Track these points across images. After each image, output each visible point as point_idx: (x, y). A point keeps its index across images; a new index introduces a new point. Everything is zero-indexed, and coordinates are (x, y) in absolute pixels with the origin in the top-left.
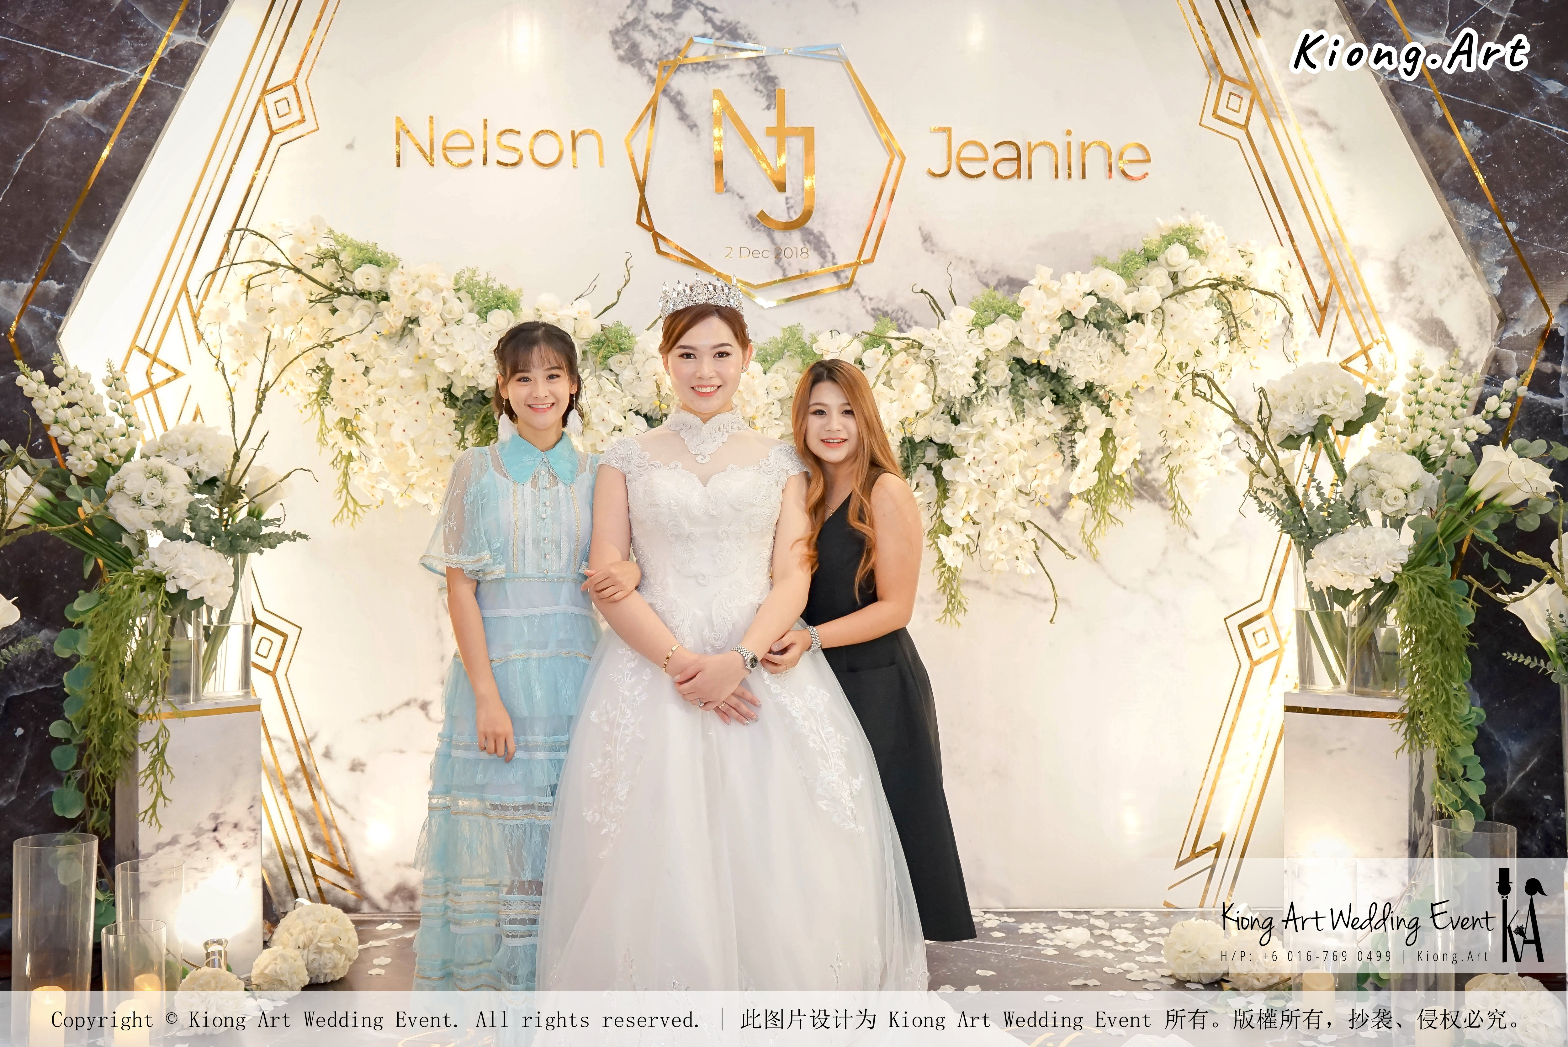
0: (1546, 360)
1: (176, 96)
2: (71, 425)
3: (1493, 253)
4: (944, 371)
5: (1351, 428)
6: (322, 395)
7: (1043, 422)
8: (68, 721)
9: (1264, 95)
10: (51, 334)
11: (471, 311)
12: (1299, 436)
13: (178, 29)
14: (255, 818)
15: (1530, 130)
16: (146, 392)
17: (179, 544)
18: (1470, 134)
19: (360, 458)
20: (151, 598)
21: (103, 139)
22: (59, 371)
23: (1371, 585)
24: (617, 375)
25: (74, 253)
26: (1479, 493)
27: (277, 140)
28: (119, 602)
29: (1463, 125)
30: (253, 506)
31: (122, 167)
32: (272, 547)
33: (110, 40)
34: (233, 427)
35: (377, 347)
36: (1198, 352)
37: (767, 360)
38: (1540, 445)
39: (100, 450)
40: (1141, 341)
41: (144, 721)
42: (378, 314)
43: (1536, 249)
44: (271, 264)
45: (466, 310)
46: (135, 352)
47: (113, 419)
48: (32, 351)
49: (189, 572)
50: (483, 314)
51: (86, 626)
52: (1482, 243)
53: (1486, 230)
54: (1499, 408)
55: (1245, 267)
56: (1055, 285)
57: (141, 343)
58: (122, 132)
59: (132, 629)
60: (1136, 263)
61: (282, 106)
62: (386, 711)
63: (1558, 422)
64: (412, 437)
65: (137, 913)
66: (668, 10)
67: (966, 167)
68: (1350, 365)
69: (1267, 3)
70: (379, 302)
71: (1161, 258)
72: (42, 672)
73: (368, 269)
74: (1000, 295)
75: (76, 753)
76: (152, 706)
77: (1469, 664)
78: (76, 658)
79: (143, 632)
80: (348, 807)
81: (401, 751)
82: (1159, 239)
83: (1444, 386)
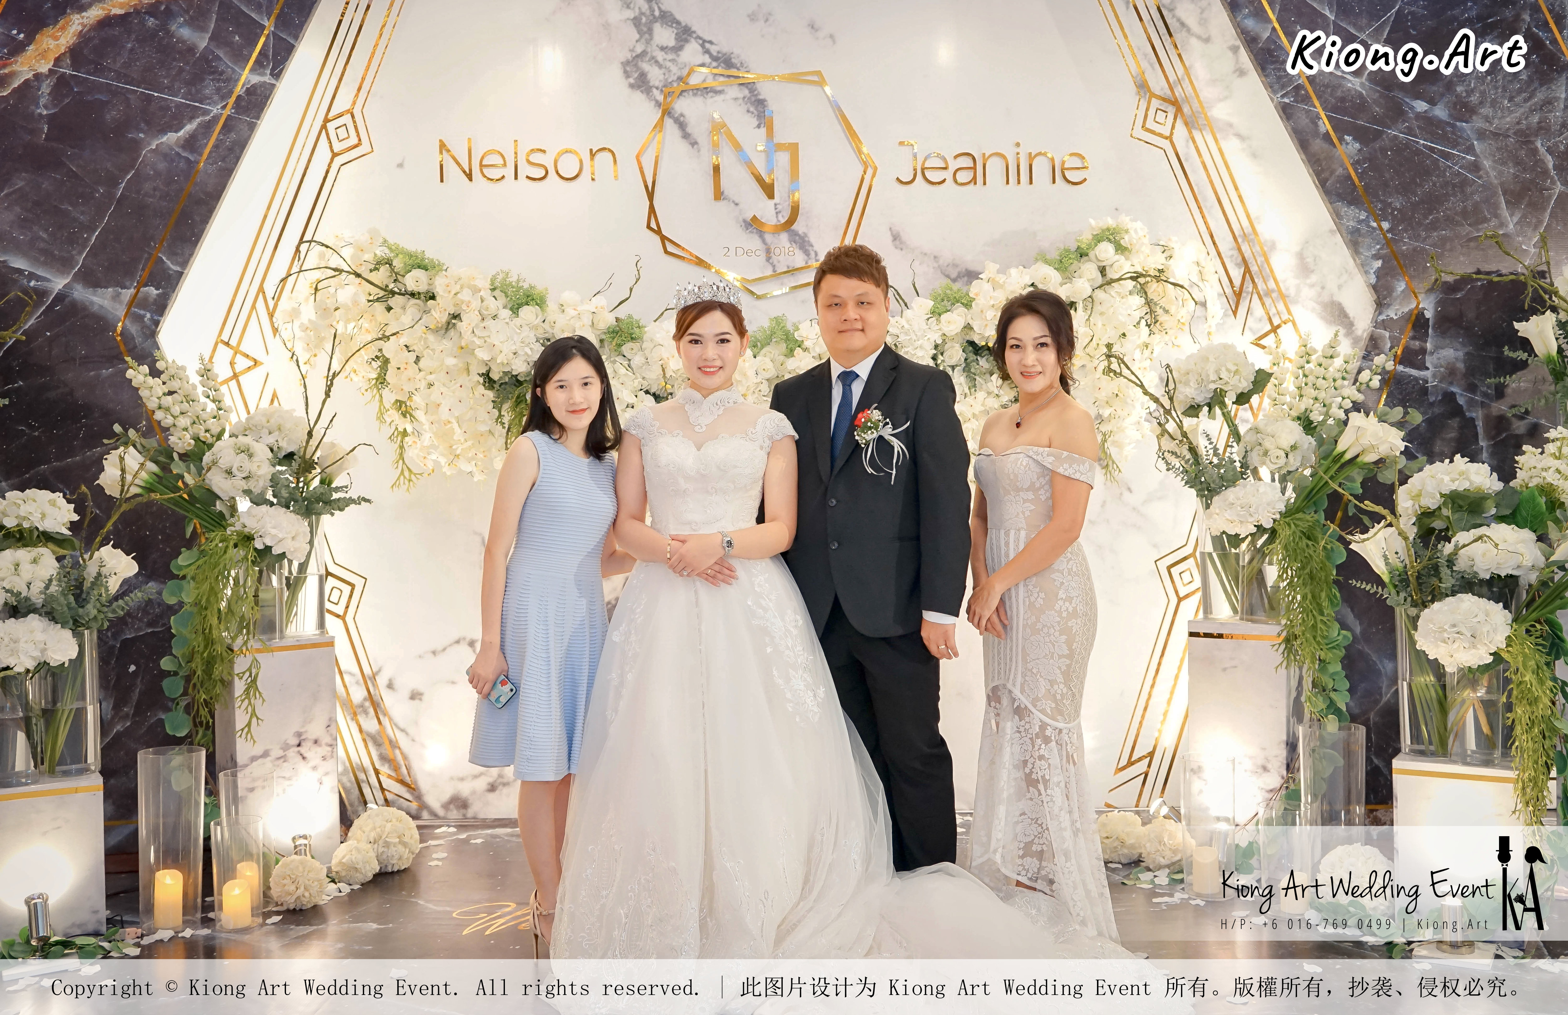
0: (1414, 338)
1: (252, 127)
2: (172, 410)
3: (1370, 248)
5: (1242, 399)
6: (380, 381)
7: (993, 395)
8: (175, 657)
9: (1186, 110)
10: (151, 333)
11: (505, 307)
12: (1199, 406)
13: (253, 71)
14: (331, 735)
15: (1401, 142)
17: (264, 508)
18: (1350, 147)
19: (413, 434)
20: (242, 553)
21: (192, 165)
22: (160, 366)
23: (1255, 530)
24: (629, 360)
25: (169, 263)
26: (1344, 452)
27: (338, 161)
28: (216, 557)
29: (1344, 140)
30: (324, 475)
31: (209, 189)
32: (341, 510)
33: (195, 81)
34: (307, 408)
35: (426, 339)
36: (1124, 335)
37: (757, 347)
38: (1398, 412)
39: (196, 431)
41: (238, 655)
42: (427, 311)
43: (1407, 244)
44: (335, 270)
45: (501, 307)
46: (220, 345)
47: (205, 404)
48: (135, 347)
49: (274, 532)
50: (515, 310)
51: (189, 577)
52: (1360, 239)
53: (1364, 228)
54: (1371, 380)
55: (1163, 261)
56: (1001, 278)
57: (225, 338)
58: (206, 159)
59: (228, 579)
60: (1070, 258)
61: (342, 133)
62: (440, 648)
63: (1424, 391)
64: (457, 415)
65: (237, 813)
66: (672, 43)
67: (929, 175)
68: (1262, 342)
69: (1189, 30)
70: (427, 301)
71: (1091, 254)
72: (150, 617)
73: (417, 273)
74: (956, 286)
75: (183, 682)
76: (245, 643)
77: (1338, 595)
78: (181, 604)
79: (236, 580)
80: (409, 730)
81: (453, 683)
82: (1090, 237)
83: (1324, 362)
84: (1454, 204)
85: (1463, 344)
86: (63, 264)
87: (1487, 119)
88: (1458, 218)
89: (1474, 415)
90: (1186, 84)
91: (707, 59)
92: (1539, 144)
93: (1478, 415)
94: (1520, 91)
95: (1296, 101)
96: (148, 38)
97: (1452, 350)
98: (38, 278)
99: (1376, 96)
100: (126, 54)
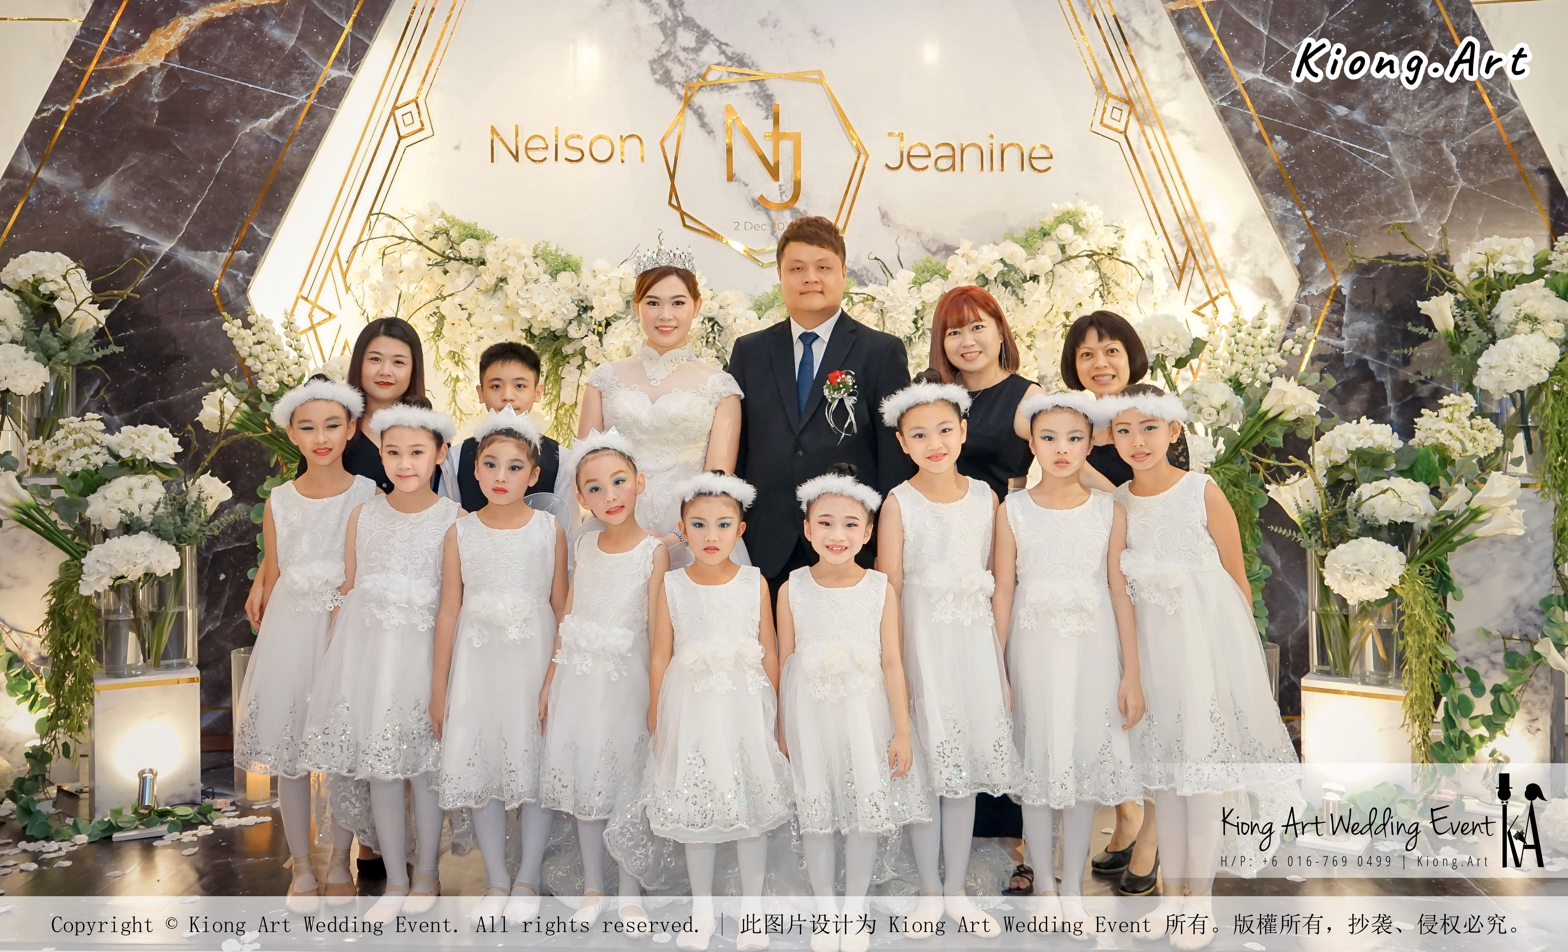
0: (1333, 312)
1: (332, 115)
2: (260, 357)
3: (1295, 233)
4: (891, 317)
5: (1181, 363)
6: (437, 335)
9: (1139, 108)
10: (243, 290)
11: (545, 273)
13: (333, 66)
15: (1324, 142)
16: (310, 330)
18: (1279, 145)
19: (463, 380)
21: (279, 147)
22: (251, 319)
25: (259, 230)
26: (1268, 411)
27: (404, 142)
29: (1274, 139)
33: (284, 75)
35: (477, 299)
36: (1080, 304)
37: (762, 310)
39: (280, 375)
40: (1036, 296)
42: (478, 275)
43: (1327, 230)
44: (400, 238)
45: (542, 272)
46: (301, 300)
47: (288, 352)
48: (230, 302)
50: (554, 274)
52: (1287, 226)
53: (1290, 216)
54: (1293, 348)
55: (1116, 240)
57: (305, 293)
60: (1035, 237)
61: (408, 119)
63: (1340, 358)
66: (693, 44)
67: (914, 162)
68: (1202, 311)
69: (1142, 39)
70: (478, 266)
71: (1053, 234)
72: (239, 533)
73: (470, 242)
74: (935, 259)
77: (1260, 534)
82: (1053, 219)
83: (1253, 332)
84: (1369, 196)
85: (1375, 318)
86: (170, 230)
87: (1400, 123)
88: (1373, 208)
89: (1383, 379)
90: (1139, 86)
91: (723, 59)
92: (1444, 145)
93: (1387, 380)
94: (1428, 99)
95: (1232, 105)
96: (244, 37)
97: (1365, 323)
98: (148, 242)
99: (1303, 101)
100: (225, 51)
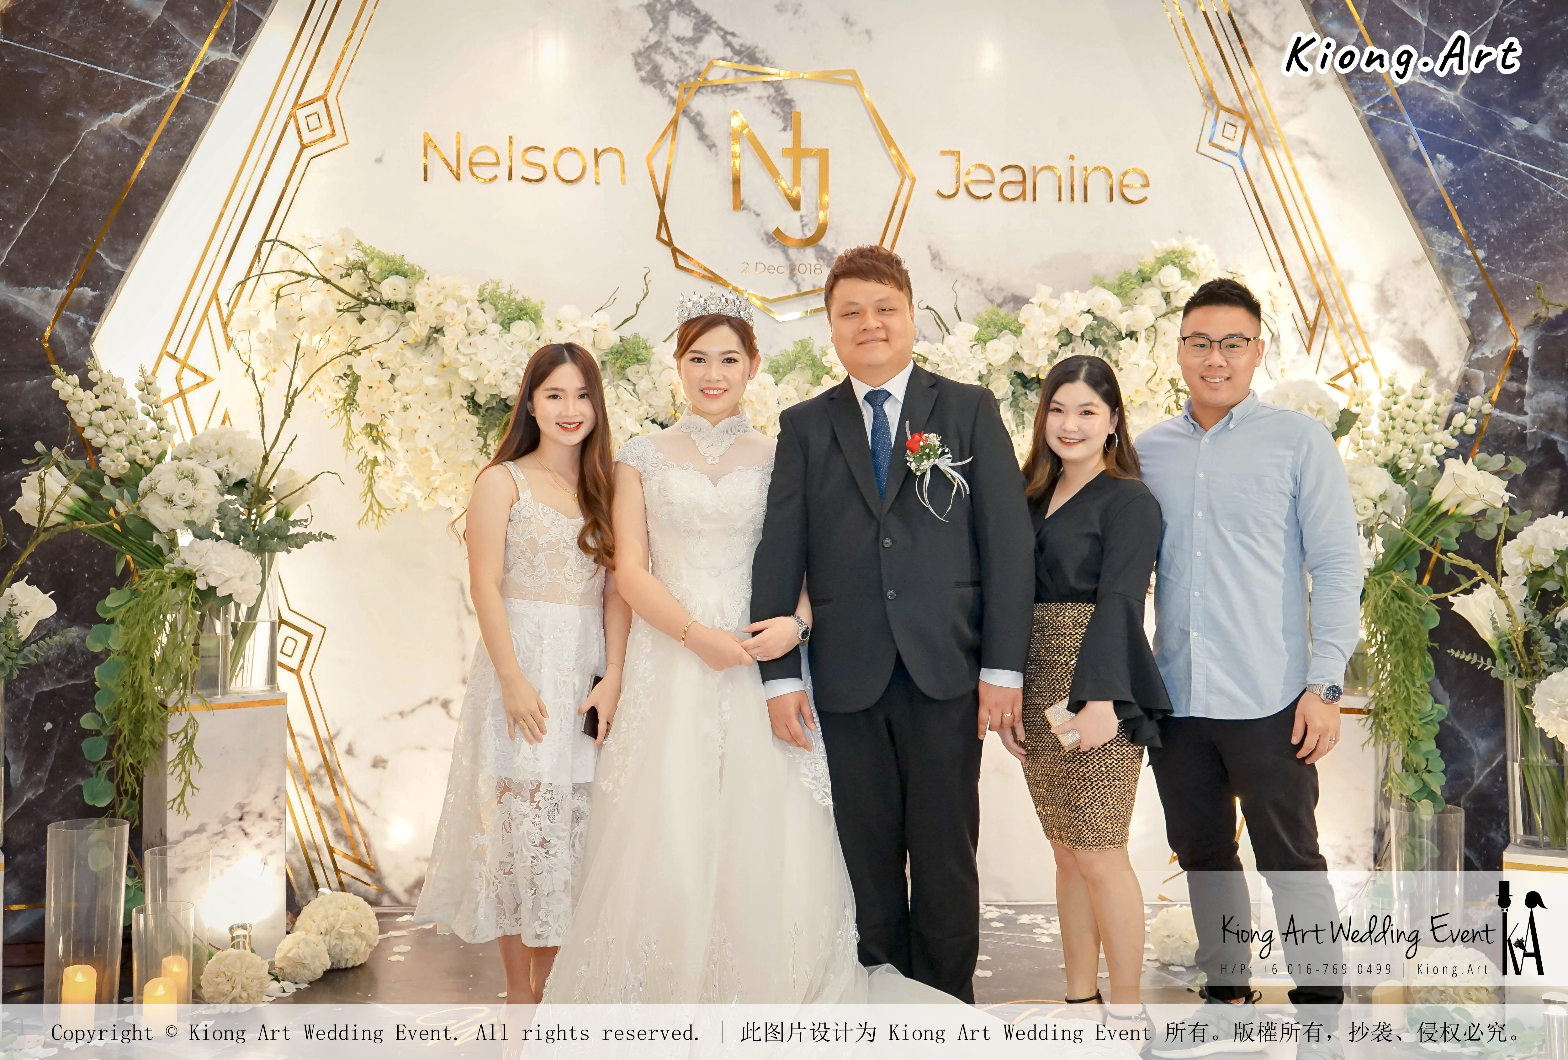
0: (1511, 379)
1: (210, 110)
2: (105, 428)
3: (1463, 278)
6: (348, 401)
8: (99, 714)
9: (1257, 124)
10: (85, 340)
11: (494, 321)
13: (213, 46)
14: (279, 807)
15: (1498, 163)
16: (176, 396)
17: (209, 543)
18: (1442, 166)
19: (385, 462)
20: (181, 594)
21: (138, 151)
22: (93, 376)
24: (634, 385)
25: (108, 261)
26: (1440, 504)
27: (308, 153)
28: (151, 598)
29: (1436, 158)
30: (281, 507)
31: (157, 179)
32: (299, 547)
33: (146, 56)
34: (263, 431)
35: (403, 355)
37: (778, 372)
38: (1499, 459)
39: (132, 452)
40: (1134, 357)
41: (173, 712)
42: (404, 324)
43: (1503, 275)
44: (300, 274)
45: (490, 321)
46: (165, 358)
47: (145, 422)
48: (66, 355)
49: (219, 570)
50: (506, 325)
51: (117, 622)
52: (1453, 269)
53: (1457, 257)
54: (1466, 424)
57: (171, 349)
58: (156, 144)
59: (163, 624)
60: (1131, 283)
61: (313, 121)
62: (408, 708)
63: (1521, 438)
64: (435, 442)
65: (164, 898)
66: (689, 33)
67: (974, 189)
68: (1338, 382)
69: (1261, 38)
70: (405, 312)
71: (1155, 279)
72: (71, 667)
73: (395, 280)
74: (1003, 312)
75: (106, 744)
76: (181, 698)
77: (1432, 663)
78: (108, 652)
79: (173, 626)
80: (371, 803)
81: (422, 749)
82: (1153, 260)
83: (1415, 403)
84: (1556, 232)
85: (1564, 387)
88: (1560, 248)
90: (1258, 96)
91: (728, 53)
95: (1384, 115)
97: (1553, 394)
99: (1471, 111)
100: (67, 23)
